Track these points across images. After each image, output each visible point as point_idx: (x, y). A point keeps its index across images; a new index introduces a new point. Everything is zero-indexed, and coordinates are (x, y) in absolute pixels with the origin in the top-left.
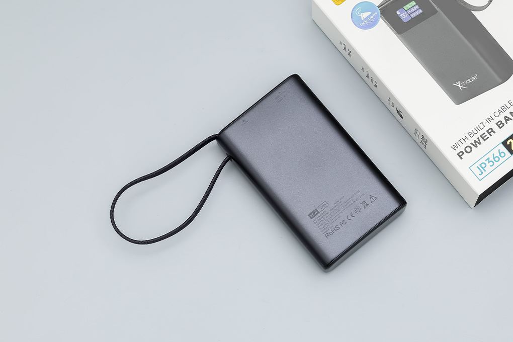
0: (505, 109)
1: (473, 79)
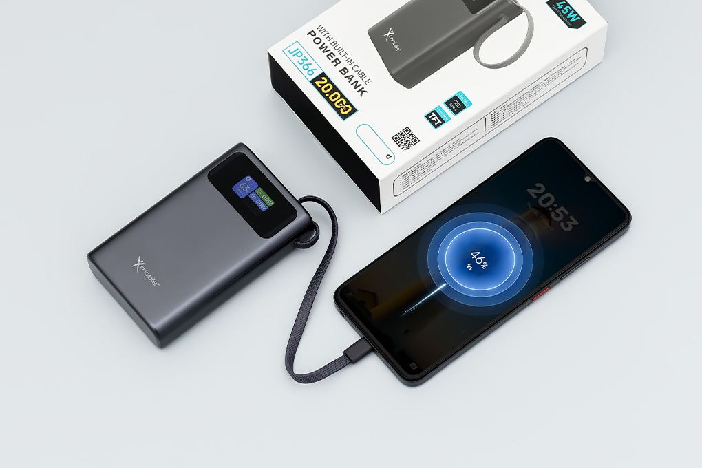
0: (361, 76)
1: (396, 47)
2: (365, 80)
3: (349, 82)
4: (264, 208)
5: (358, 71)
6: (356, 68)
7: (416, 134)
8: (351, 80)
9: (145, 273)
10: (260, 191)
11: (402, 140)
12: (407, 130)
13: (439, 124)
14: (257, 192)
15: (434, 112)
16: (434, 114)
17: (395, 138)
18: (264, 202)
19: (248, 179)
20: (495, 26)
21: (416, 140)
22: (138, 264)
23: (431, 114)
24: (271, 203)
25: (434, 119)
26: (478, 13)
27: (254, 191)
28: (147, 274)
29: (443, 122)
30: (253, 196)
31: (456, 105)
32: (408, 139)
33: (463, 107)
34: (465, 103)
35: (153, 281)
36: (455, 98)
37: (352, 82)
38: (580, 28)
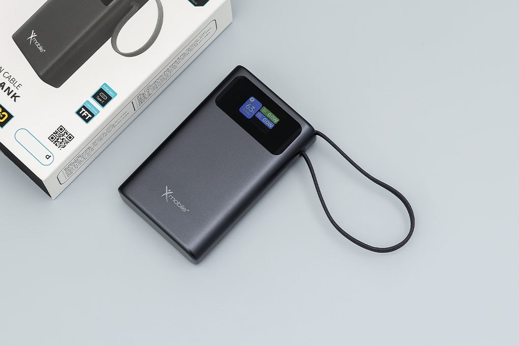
0: (12, 82)
1: (40, 48)
2: (16, 85)
3: (2, 89)
4: (271, 126)
5: (9, 78)
6: (6, 75)
7: (70, 131)
8: (3, 87)
9: (174, 201)
10: (264, 110)
11: (58, 139)
12: (61, 128)
13: (90, 119)
14: (262, 111)
15: (84, 107)
16: (83, 110)
17: (51, 138)
18: (270, 120)
19: (252, 99)
20: (127, 15)
21: (71, 137)
22: (166, 194)
23: (80, 110)
24: (276, 120)
25: (84, 114)
26: (111, 4)
27: (259, 111)
28: (176, 202)
29: (93, 115)
30: (259, 116)
31: (103, 97)
32: (64, 137)
33: (110, 98)
34: (110, 94)
35: (182, 208)
36: (101, 90)
37: (4, 89)
38: (206, 5)
